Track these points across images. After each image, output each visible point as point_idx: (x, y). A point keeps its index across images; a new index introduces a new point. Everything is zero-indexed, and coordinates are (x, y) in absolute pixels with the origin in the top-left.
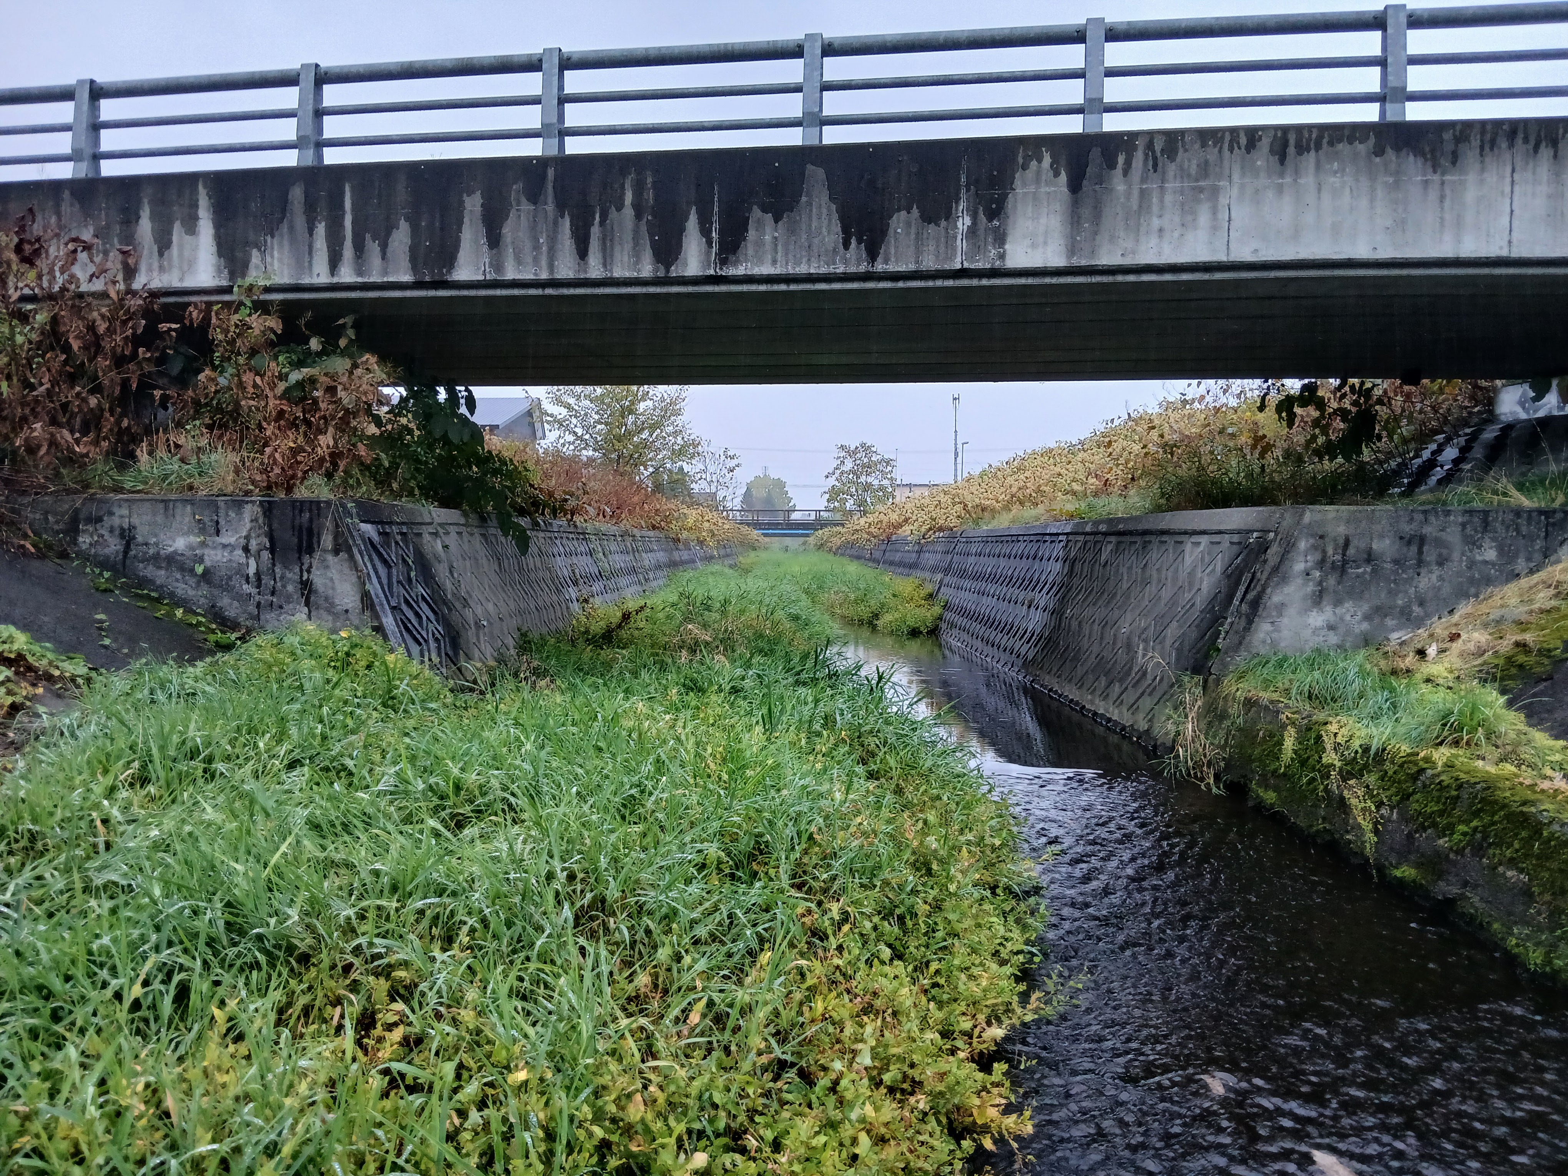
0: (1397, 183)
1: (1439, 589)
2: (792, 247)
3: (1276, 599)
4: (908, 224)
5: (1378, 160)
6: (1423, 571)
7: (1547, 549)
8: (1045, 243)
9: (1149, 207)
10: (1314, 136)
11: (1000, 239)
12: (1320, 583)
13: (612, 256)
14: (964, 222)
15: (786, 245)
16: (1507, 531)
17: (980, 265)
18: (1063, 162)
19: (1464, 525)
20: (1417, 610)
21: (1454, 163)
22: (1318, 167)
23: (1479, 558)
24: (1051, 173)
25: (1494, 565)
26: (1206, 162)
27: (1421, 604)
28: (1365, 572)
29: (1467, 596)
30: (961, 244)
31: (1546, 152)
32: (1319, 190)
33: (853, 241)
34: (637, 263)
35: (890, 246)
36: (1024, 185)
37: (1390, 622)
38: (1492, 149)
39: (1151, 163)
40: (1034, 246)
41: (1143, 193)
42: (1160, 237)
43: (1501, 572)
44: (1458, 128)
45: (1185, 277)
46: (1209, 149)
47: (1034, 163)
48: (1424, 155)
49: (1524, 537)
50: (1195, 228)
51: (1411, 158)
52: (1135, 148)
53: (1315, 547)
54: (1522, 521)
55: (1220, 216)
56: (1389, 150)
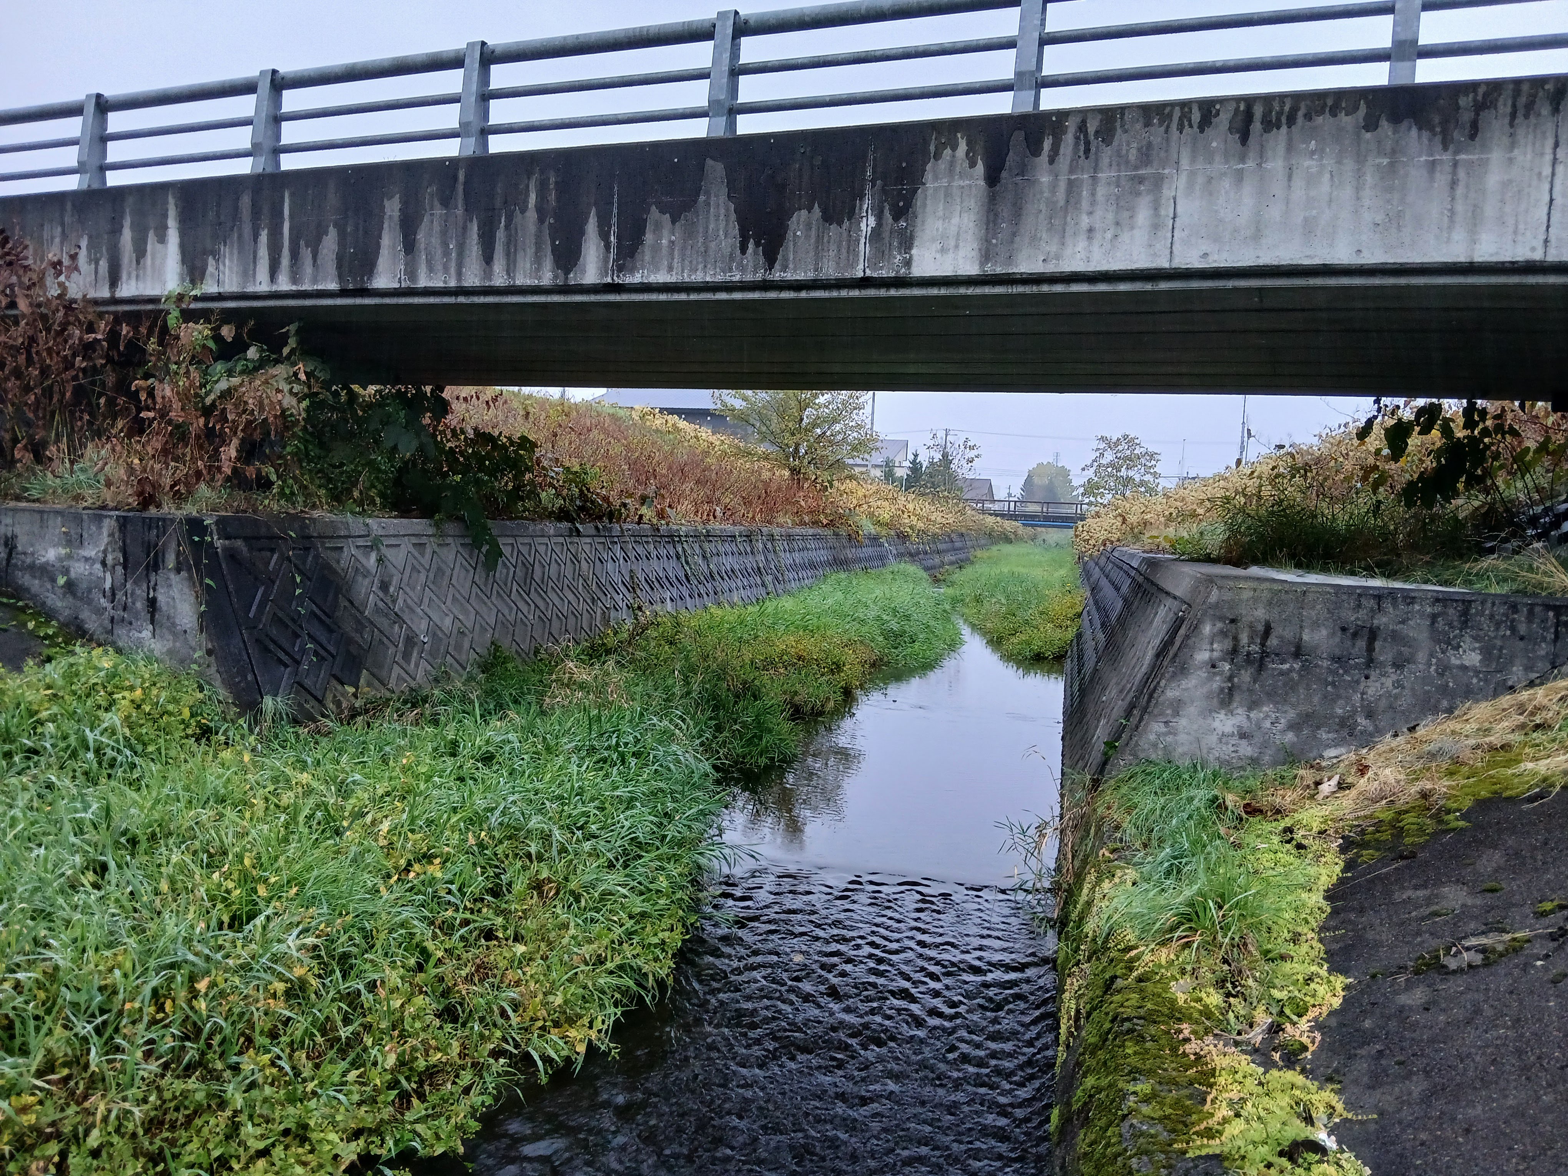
0: (1392, 164)
1: (1396, 697)
2: (688, 252)
3: (1170, 694)
4: (808, 226)
5: (1368, 135)
6: (1374, 674)
7: (1556, 655)
8: (957, 247)
9: (1078, 202)
10: (1287, 108)
11: (907, 242)
12: (1230, 679)
13: (515, 262)
14: (867, 224)
15: (683, 249)
16: (1497, 629)
17: (884, 273)
18: (979, 148)
19: (1434, 617)
20: (1362, 721)
21: (1473, 137)
22: (1290, 148)
23: (1455, 661)
24: (966, 164)
25: (1477, 672)
26: (1149, 145)
27: (1369, 715)
28: (1291, 670)
29: (1435, 710)
30: (864, 249)
32: (1290, 178)
33: (751, 246)
34: (538, 270)
35: (788, 251)
36: (936, 178)
37: (1323, 735)
38: (1527, 117)
39: (1082, 148)
40: (943, 251)
41: (1072, 187)
42: (1090, 238)
43: (1486, 681)
44: (1481, 90)
45: (1123, 287)
46: (1152, 129)
47: (948, 152)
48: (1431, 127)
49: (1522, 638)
50: (1132, 228)
51: (1414, 132)
52: (1064, 130)
53: (1223, 633)
54: (1521, 617)
55: (1163, 212)
56: (1384, 123)
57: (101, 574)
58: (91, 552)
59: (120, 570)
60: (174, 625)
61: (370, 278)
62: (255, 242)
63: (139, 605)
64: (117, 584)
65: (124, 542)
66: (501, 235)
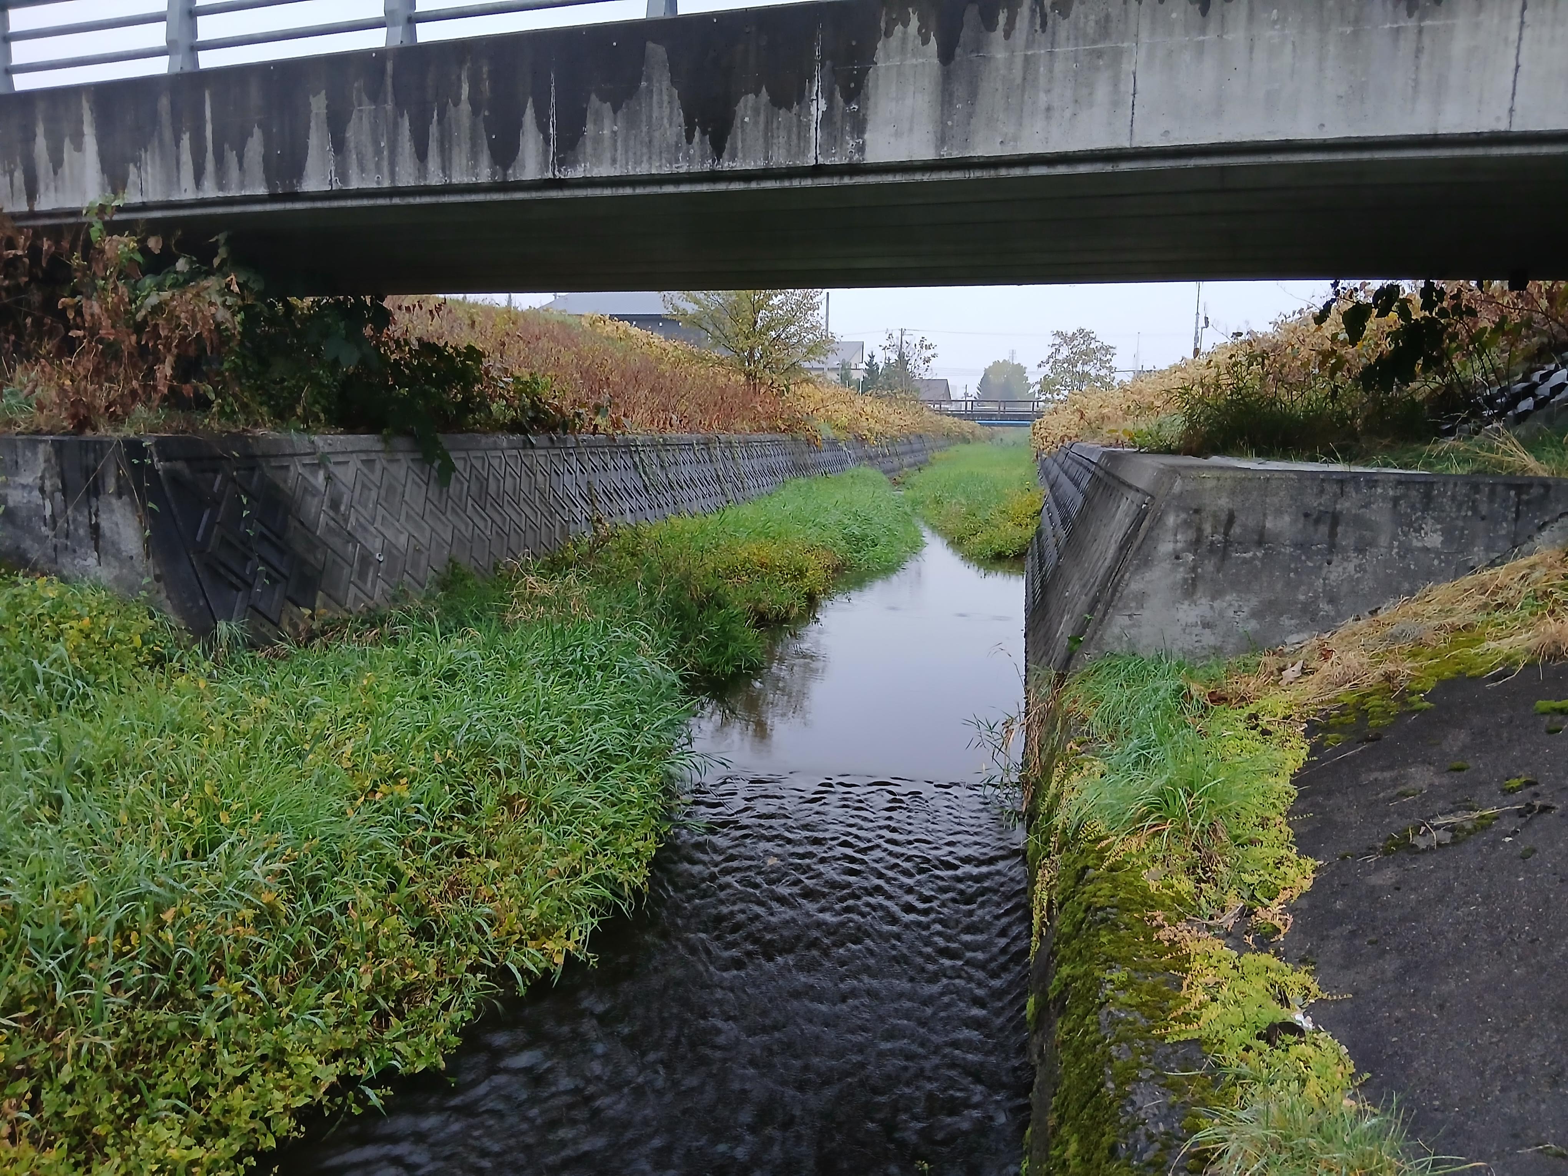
0: (1355, 33)
1: (1358, 581)
2: (632, 143)
3: (1135, 586)
4: (756, 111)
6: (1336, 560)
7: (1516, 534)
8: (911, 130)
9: (1035, 80)
11: (859, 126)
12: (1194, 569)
13: (450, 159)
14: (818, 107)
15: (626, 140)
16: (1459, 510)
17: (837, 160)
18: (932, 25)
19: (1396, 501)
20: (1325, 607)
21: (1438, 2)
22: (1251, 18)
23: (1416, 543)
24: (919, 40)
25: (1438, 553)
26: (1107, 17)
27: (1331, 601)
28: (1254, 558)
29: (1397, 593)
30: (815, 135)
32: (1251, 49)
33: (697, 134)
34: (475, 167)
35: (737, 138)
36: (888, 57)
37: (1286, 621)
39: (1038, 21)
40: (897, 134)
41: (1028, 62)
42: (1048, 118)
43: (1447, 562)
45: (1083, 169)
47: (899, 28)
49: (1483, 518)
50: (1091, 106)
52: (1019, 3)
53: (1186, 524)
54: (1482, 497)
55: (1122, 88)
57: (40, 502)
58: (27, 478)
59: (59, 496)
60: (119, 550)
61: (299, 181)
62: (178, 146)
63: (81, 532)
64: (57, 511)
65: (61, 468)
66: (434, 129)
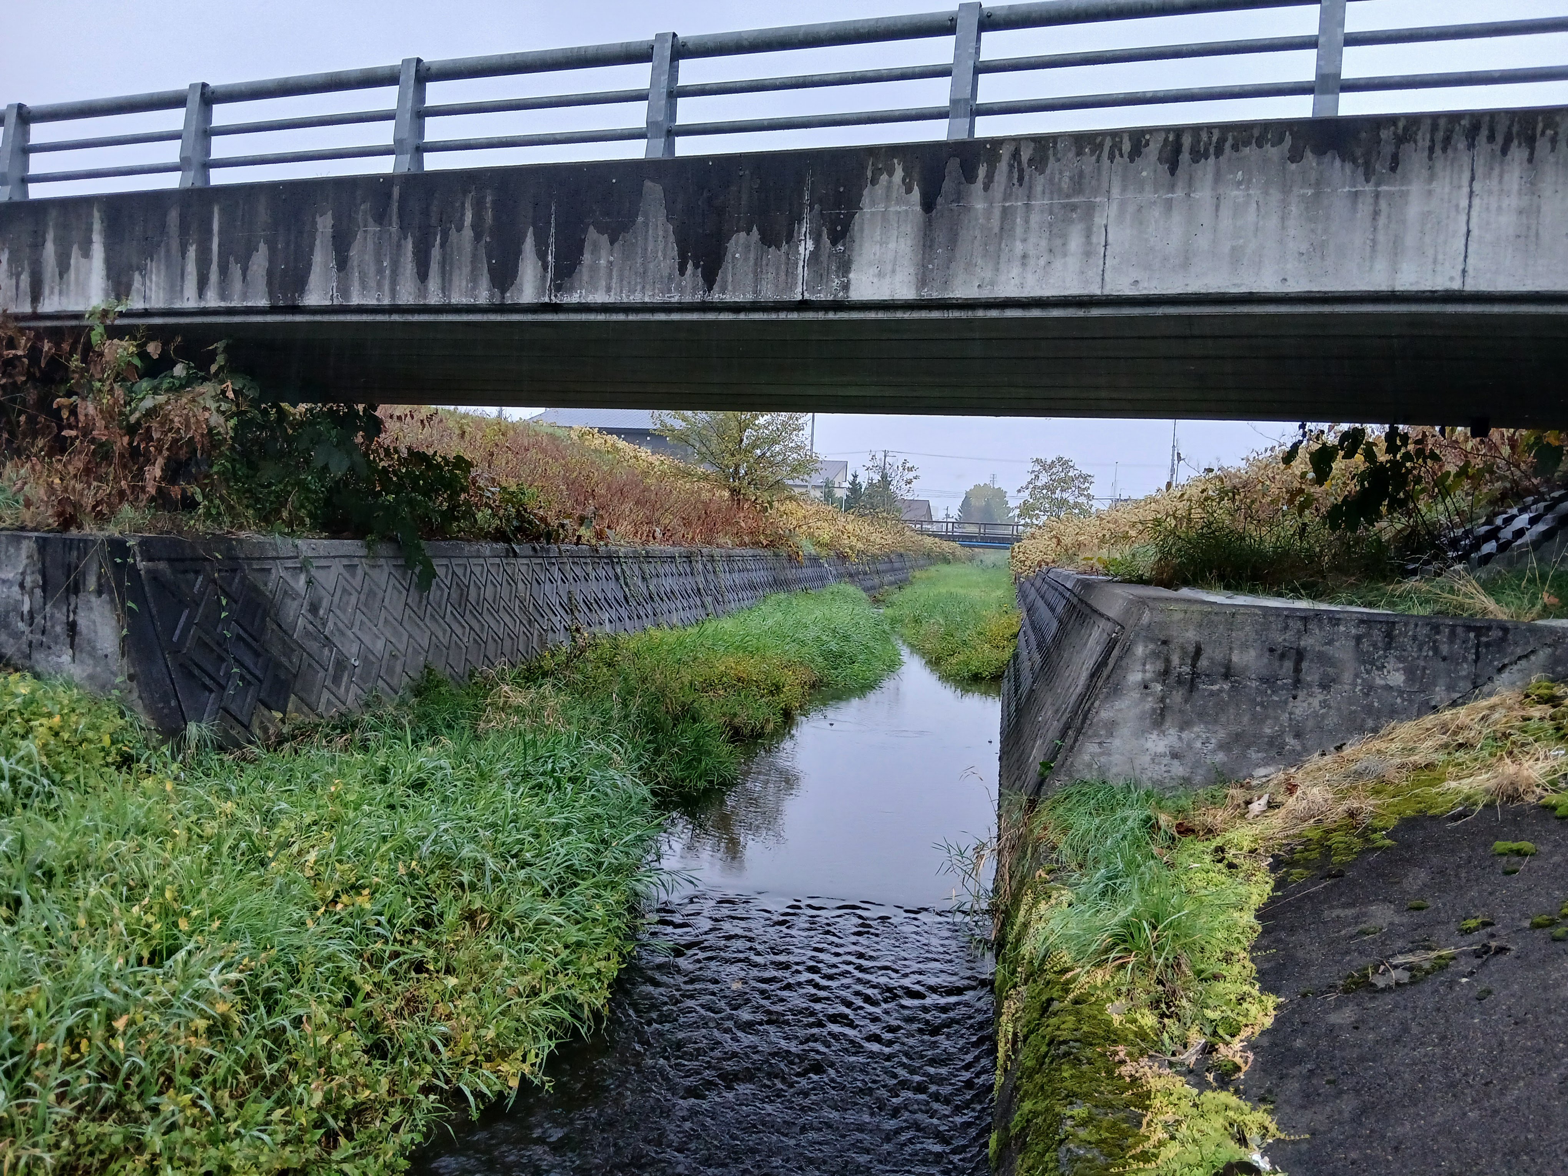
0: (1316, 195)
1: (1323, 716)
2: (626, 273)
3: (1105, 714)
4: (747, 247)
5: (1294, 166)
6: (1302, 694)
7: (1477, 676)
8: (894, 271)
9: (1012, 229)
10: (1215, 139)
11: (845, 267)
12: (1162, 700)
13: (451, 280)
14: (806, 247)
15: (621, 270)
16: (1420, 650)
17: (822, 297)
18: (916, 176)
19: (1358, 639)
20: (1291, 741)
21: (1393, 169)
22: (1218, 178)
23: (1379, 682)
24: (903, 190)
25: (1401, 692)
26: (1081, 175)
27: (1297, 736)
28: (1221, 691)
29: (1361, 729)
30: (802, 272)
31: (1518, 154)
32: (1217, 208)
33: (690, 266)
34: (474, 288)
35: (727, 273)
36: (873, 203)
37: (1254, 755)
38: (1444, 150)
39: (1016, 175)
40: (880, 275)
41: (1006, 213)
42: (1024, 265)
43: (1411, 701)
44: (1401, 125)
45: (1056, 313)
46: (1084, 158)
47: (884, 177)
48: (1354, 161)
49: (1444, 659)
50: (1065, 255)
51: (1338, 163)
52: (998, 158)
53: (1155, 655)
54: (1442, 638)
55: (1094, 240)
56: (1309, 154)
57: (19, 597)
58: (8, 573)
59: (38, 592)
60: (94, 648)
61: (301, 296)
62: (183, 258)
63: (58, 629)
64: (37, 606)
65: (43, 564)
66: (436, 253)
